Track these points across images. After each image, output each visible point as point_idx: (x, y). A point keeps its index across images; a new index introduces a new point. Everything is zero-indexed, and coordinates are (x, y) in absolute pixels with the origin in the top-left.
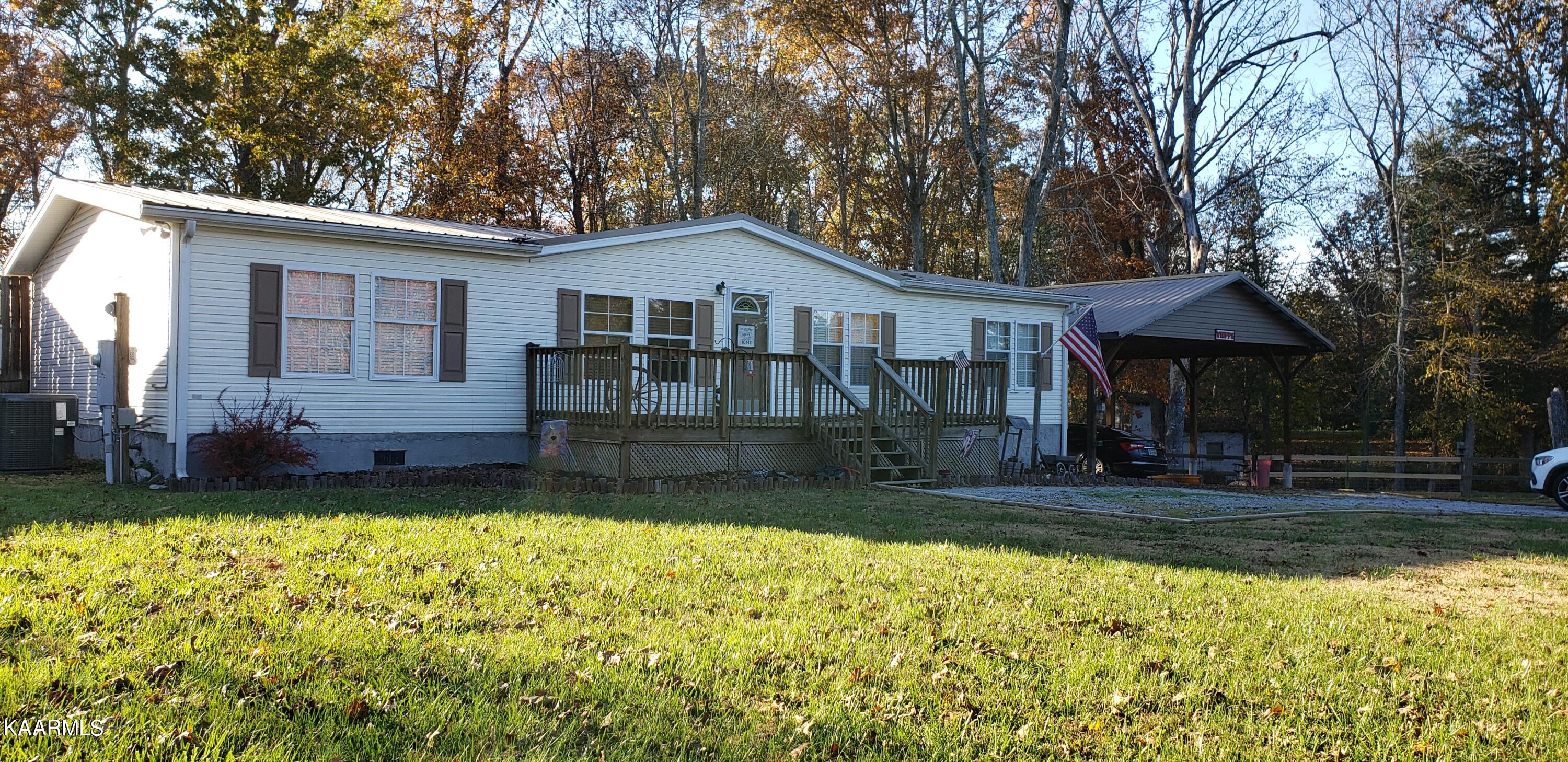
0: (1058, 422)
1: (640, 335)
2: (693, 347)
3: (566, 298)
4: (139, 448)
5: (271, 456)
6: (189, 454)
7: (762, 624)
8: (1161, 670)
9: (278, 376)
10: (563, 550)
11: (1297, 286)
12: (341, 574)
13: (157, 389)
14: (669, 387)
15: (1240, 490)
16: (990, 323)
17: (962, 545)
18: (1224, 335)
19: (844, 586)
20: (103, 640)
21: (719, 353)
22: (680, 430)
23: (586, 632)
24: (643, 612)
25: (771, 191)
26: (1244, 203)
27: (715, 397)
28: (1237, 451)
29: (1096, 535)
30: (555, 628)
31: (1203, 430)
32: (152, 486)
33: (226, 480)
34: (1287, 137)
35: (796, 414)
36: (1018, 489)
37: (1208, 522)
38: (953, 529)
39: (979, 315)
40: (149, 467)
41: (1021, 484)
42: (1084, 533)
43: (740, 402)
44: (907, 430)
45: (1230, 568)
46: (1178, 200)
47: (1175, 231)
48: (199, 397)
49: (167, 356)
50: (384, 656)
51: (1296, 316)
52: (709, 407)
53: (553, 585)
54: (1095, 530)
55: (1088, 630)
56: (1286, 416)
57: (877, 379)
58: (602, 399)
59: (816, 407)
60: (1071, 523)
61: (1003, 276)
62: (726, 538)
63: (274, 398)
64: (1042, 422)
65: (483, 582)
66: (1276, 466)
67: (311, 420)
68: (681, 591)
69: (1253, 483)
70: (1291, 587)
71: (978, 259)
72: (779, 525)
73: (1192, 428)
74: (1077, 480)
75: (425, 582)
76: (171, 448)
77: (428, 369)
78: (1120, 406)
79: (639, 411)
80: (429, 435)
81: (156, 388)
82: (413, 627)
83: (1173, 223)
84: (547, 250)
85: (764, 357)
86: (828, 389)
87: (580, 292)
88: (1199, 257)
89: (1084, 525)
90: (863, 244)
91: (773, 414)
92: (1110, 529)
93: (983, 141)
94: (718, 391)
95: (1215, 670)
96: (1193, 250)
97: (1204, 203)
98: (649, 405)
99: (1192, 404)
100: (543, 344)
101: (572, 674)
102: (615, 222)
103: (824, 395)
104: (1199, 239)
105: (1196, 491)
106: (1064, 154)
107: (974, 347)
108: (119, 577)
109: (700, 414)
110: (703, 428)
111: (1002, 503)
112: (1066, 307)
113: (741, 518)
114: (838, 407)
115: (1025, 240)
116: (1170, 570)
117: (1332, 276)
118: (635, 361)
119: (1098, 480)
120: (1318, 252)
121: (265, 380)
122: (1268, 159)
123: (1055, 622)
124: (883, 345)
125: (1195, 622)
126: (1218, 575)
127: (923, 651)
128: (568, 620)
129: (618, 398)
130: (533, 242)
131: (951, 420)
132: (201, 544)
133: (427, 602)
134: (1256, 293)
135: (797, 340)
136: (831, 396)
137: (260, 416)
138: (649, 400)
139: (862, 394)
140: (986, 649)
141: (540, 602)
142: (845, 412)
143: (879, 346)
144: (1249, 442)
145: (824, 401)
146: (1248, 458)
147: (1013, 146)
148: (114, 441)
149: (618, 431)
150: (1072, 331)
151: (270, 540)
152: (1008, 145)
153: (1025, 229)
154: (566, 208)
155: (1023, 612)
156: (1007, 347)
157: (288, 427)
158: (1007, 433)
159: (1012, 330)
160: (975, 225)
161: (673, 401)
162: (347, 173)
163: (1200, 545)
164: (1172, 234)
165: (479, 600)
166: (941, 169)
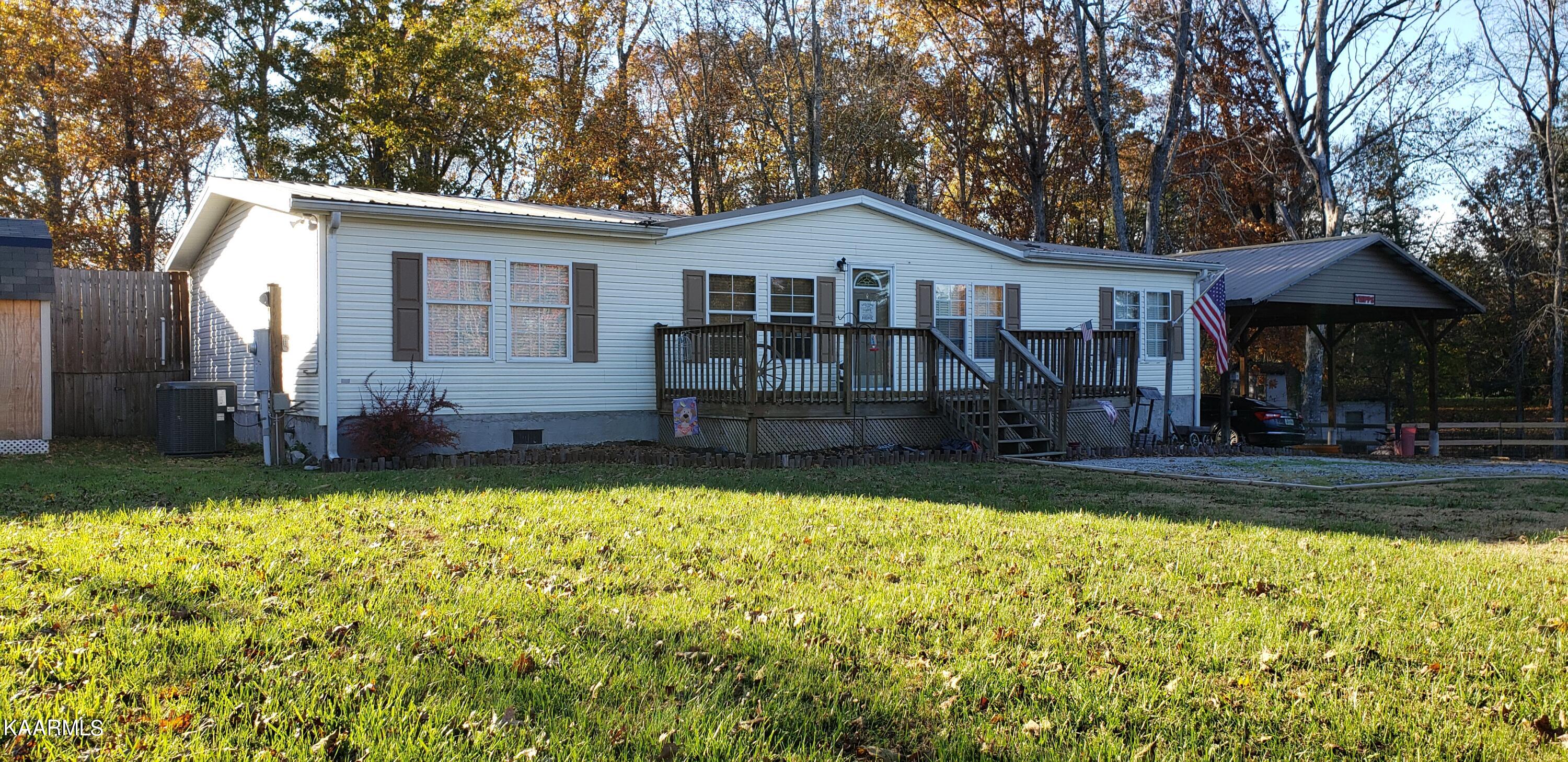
0: (1191, 393)
1: (763, 312)
2: (815, 323)
3: (691, 279)
4: (293, 431)
5: (416, 437)
6: (340, 436)
7: (901, 587)
8: (1310, 628)
9: (421, 360)
10: (701, 520)
11: (1441, 247)
12: (494, 543)
13: (309, 375)
14: (793, 364)
15: (1383, 458)
16: (1118, 292)
17: (1097, 513)
18: (1363, 299)
19: (980, 552)
20: (285, 603)
21: (842, 329)
22: (805, 406)
23: (731, 594)
24: (785, 576)
25: (887, 166)
26: (1381, 163)
27: (838, 373)
28: (1379, 420)
29: (1235, 503)
30: (702, 589)
31: (1342, 399)
32: (306, 467)
33: (375, 460)
34: (1428, 92)
35: (920, 388)
36: (1152, 460)
37: (1351, 489)
38: (1087, 499)
39: (1107, 284)
40: (302, 449)
41: (1154, 455)
42: (1222, 501)
43: (864, 378)
44: (1035, 402)
45: (1378, 532)
46: (1312, 161)
47: (1309, 194)
48: (347, 382)
49: (317, 343)
50: (543, 617)
51: (1441, 278)
52: (834, 383)
53: (696, 552)
54: (1233, 498)
55: (1231, 593)
56: (1432, 382)
57: (1002, 352)
58: (728, 377)
59: (941, 382)
60: (1208, 492)
61: (1129, 245)
62: (857, 509)
63: (418, 381)
64: (1174, 393)
65: (629, 549)
66: (1421, 435)
67: (453, 402)
68: (819, 558)
69: (1397, 452)
70: (1444, 552)
71: (1102, 228)
72: (909, 496)
73: (1332, 396)
74: (1211, 450)
75: (575, 549)
76: (322, 430)
77: (560, 352)
78: (1254, 375)
79: (764, 387)
80: (564, 414)
81: (307, 373)
82: (567, 590)
83: (1305, 186)
84: (672, 232)
85: (886, 332)
86: (952, 363)
87: (704, 272)
88: (1335, 219)
89: (1222, 494)
90: (981, 216)
91: (896, 389)
92: (1249, 497)
93: (1105, 108)
94: (841, 367)
95: (1366, 630)
96: (1328, 213)
97: (1339, 164)
98: (774, 382)
99: (1330, 373)
100: (671, 324)
101: (721, 632)
102: (733, 205)
103: (948, 370)
104: (1335, 202)
105: (1337, 460)
106: (1189, 119)
107: (1102, 318)
108: (291, 548)
109: (825, 389)
110: (828, 403)
111: (1135, 474)
112: (1197, 274)
113: (870, 491)
114: (963, 381)
115: (1152, 207)
116: (1314, 536)
117: (1480, 235)
118: (760, 338)
119: (1232, 451)
120: (1464, 211)
121: (408, 364)
122: (1407, 116)
123: (1198, 584)
124: (1008, 317)
125: (1343, 583)
126: (1365, 539)
127: (1065, 613)
128: (713, 583)
129: (744, 375)
130: (659, 225)
131: (1080, 392)
132: (361, 517)
133: (578, 568)
134: (1398, 255)
135: (919, 314)
136: (956, 370)
137: (405, 399)
138: (774, 376)
139: (988, 367)
140: (1130, 610)
141: (685, 567)
142: (970, 385)
143: (1004, 318)
144: (1391, 410)
145: (948, 375)
146: (1392, 427)
147: (1137, 112)
148: (270, 425)
149: (744, 408)
150: (1204, 298)
151: (424, 514)
152: (1131, 111)
153: (1152, 196)
154: (683, 192)
155: (1164, 575)
156: (1136, 314)
157: (431, 409)
158: (1138, 404)
159: (1141, 299)
160: (1099, 193)
161: (798, 377)
162: (474, 163)
163: (1343, 511)
164: (1305, 198)
165: (627, 566)
166: (1063, 138)
